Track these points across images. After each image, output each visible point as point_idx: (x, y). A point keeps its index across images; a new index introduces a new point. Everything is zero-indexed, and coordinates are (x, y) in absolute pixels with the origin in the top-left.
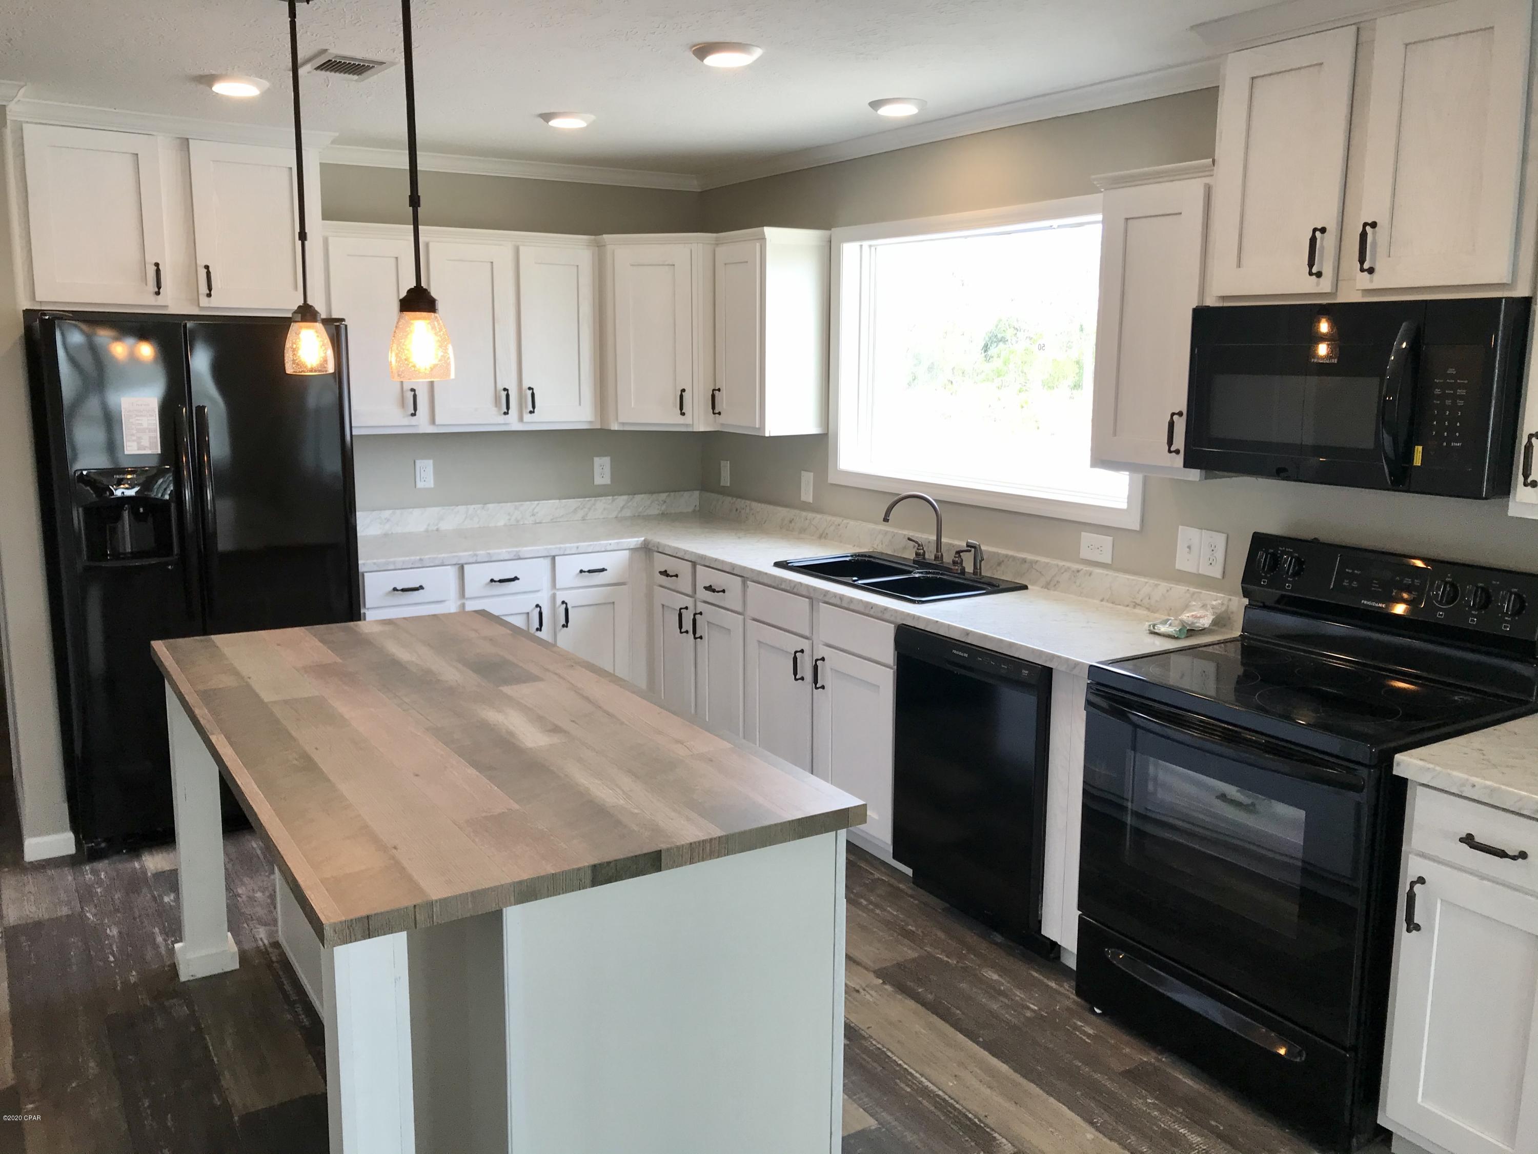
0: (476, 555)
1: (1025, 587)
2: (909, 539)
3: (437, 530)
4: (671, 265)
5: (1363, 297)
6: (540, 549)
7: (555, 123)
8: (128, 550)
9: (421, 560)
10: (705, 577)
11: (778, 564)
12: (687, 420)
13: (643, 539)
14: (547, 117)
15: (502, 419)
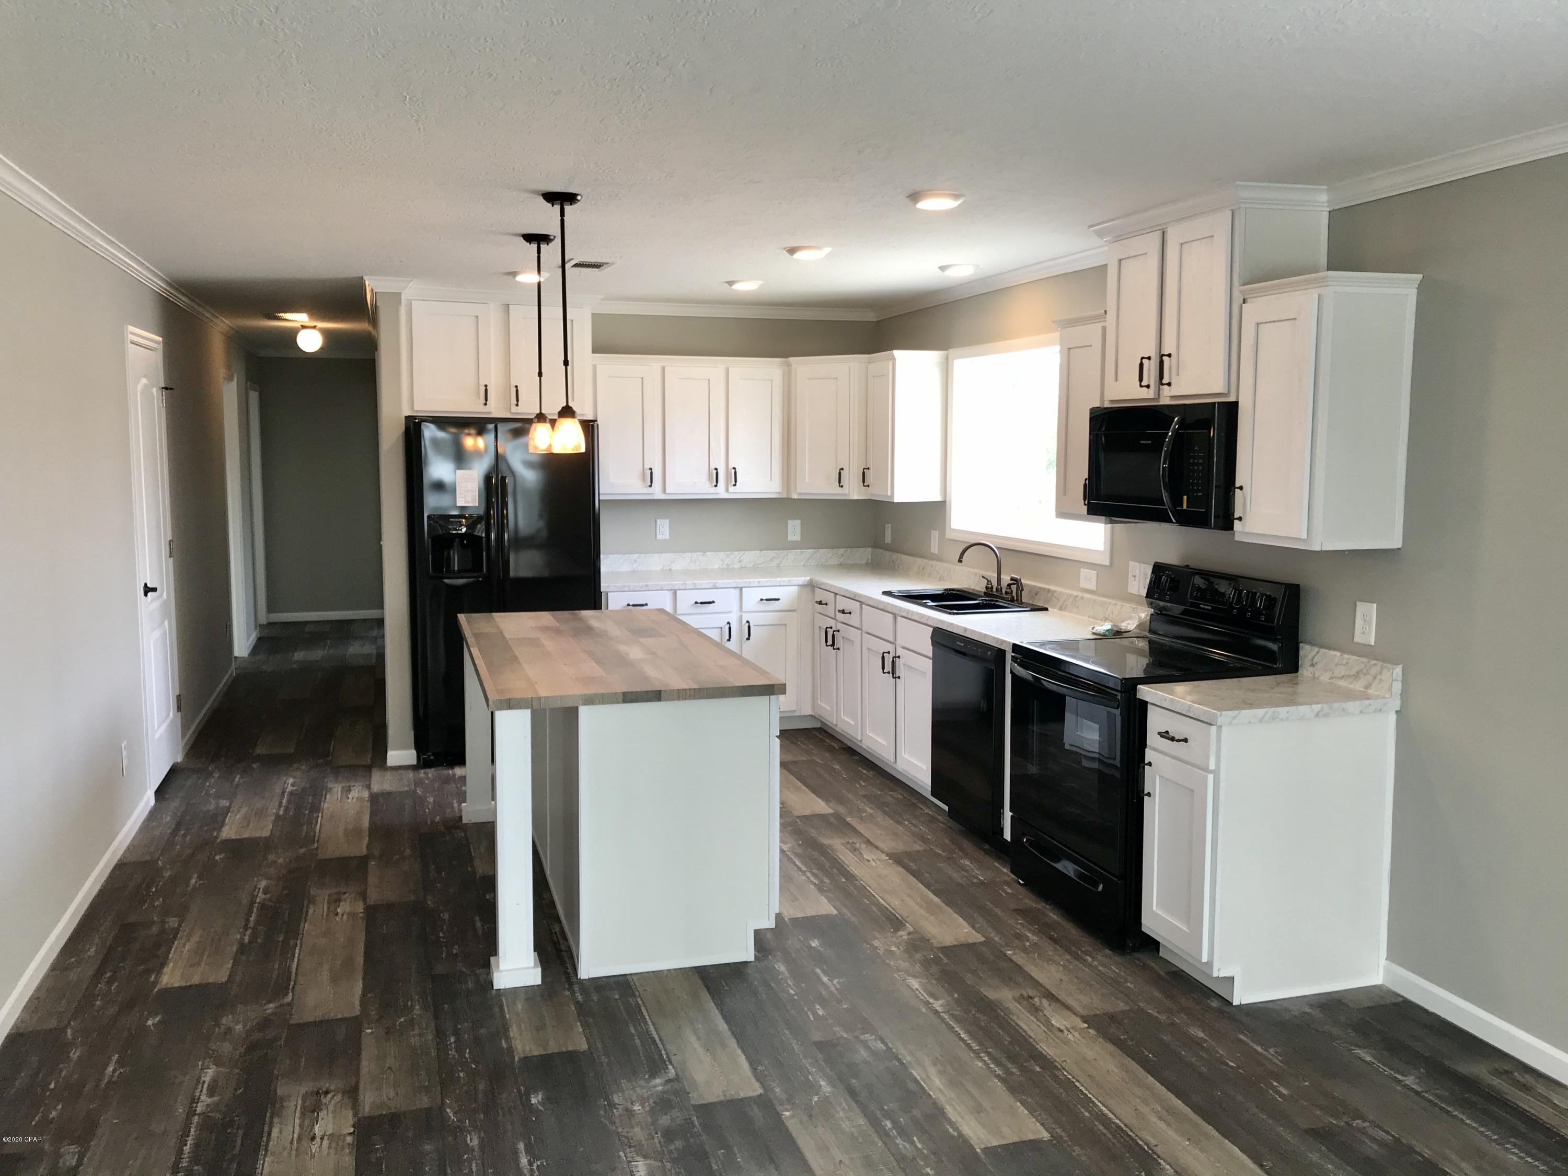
0: (685, 584)
1: (1046, 609)
2: (983, 577)
3: (670, 570)
4: (834, 378)
5: (1171, 401)
6: (731, 582)
7: (736, 287)
8: (456, 568)
9: (647, 585)
10: (843, 604)
11: (885, 593)
12: (845, 490)
13: (809, 578)
14: (731, 283)
15: (713, 490)
